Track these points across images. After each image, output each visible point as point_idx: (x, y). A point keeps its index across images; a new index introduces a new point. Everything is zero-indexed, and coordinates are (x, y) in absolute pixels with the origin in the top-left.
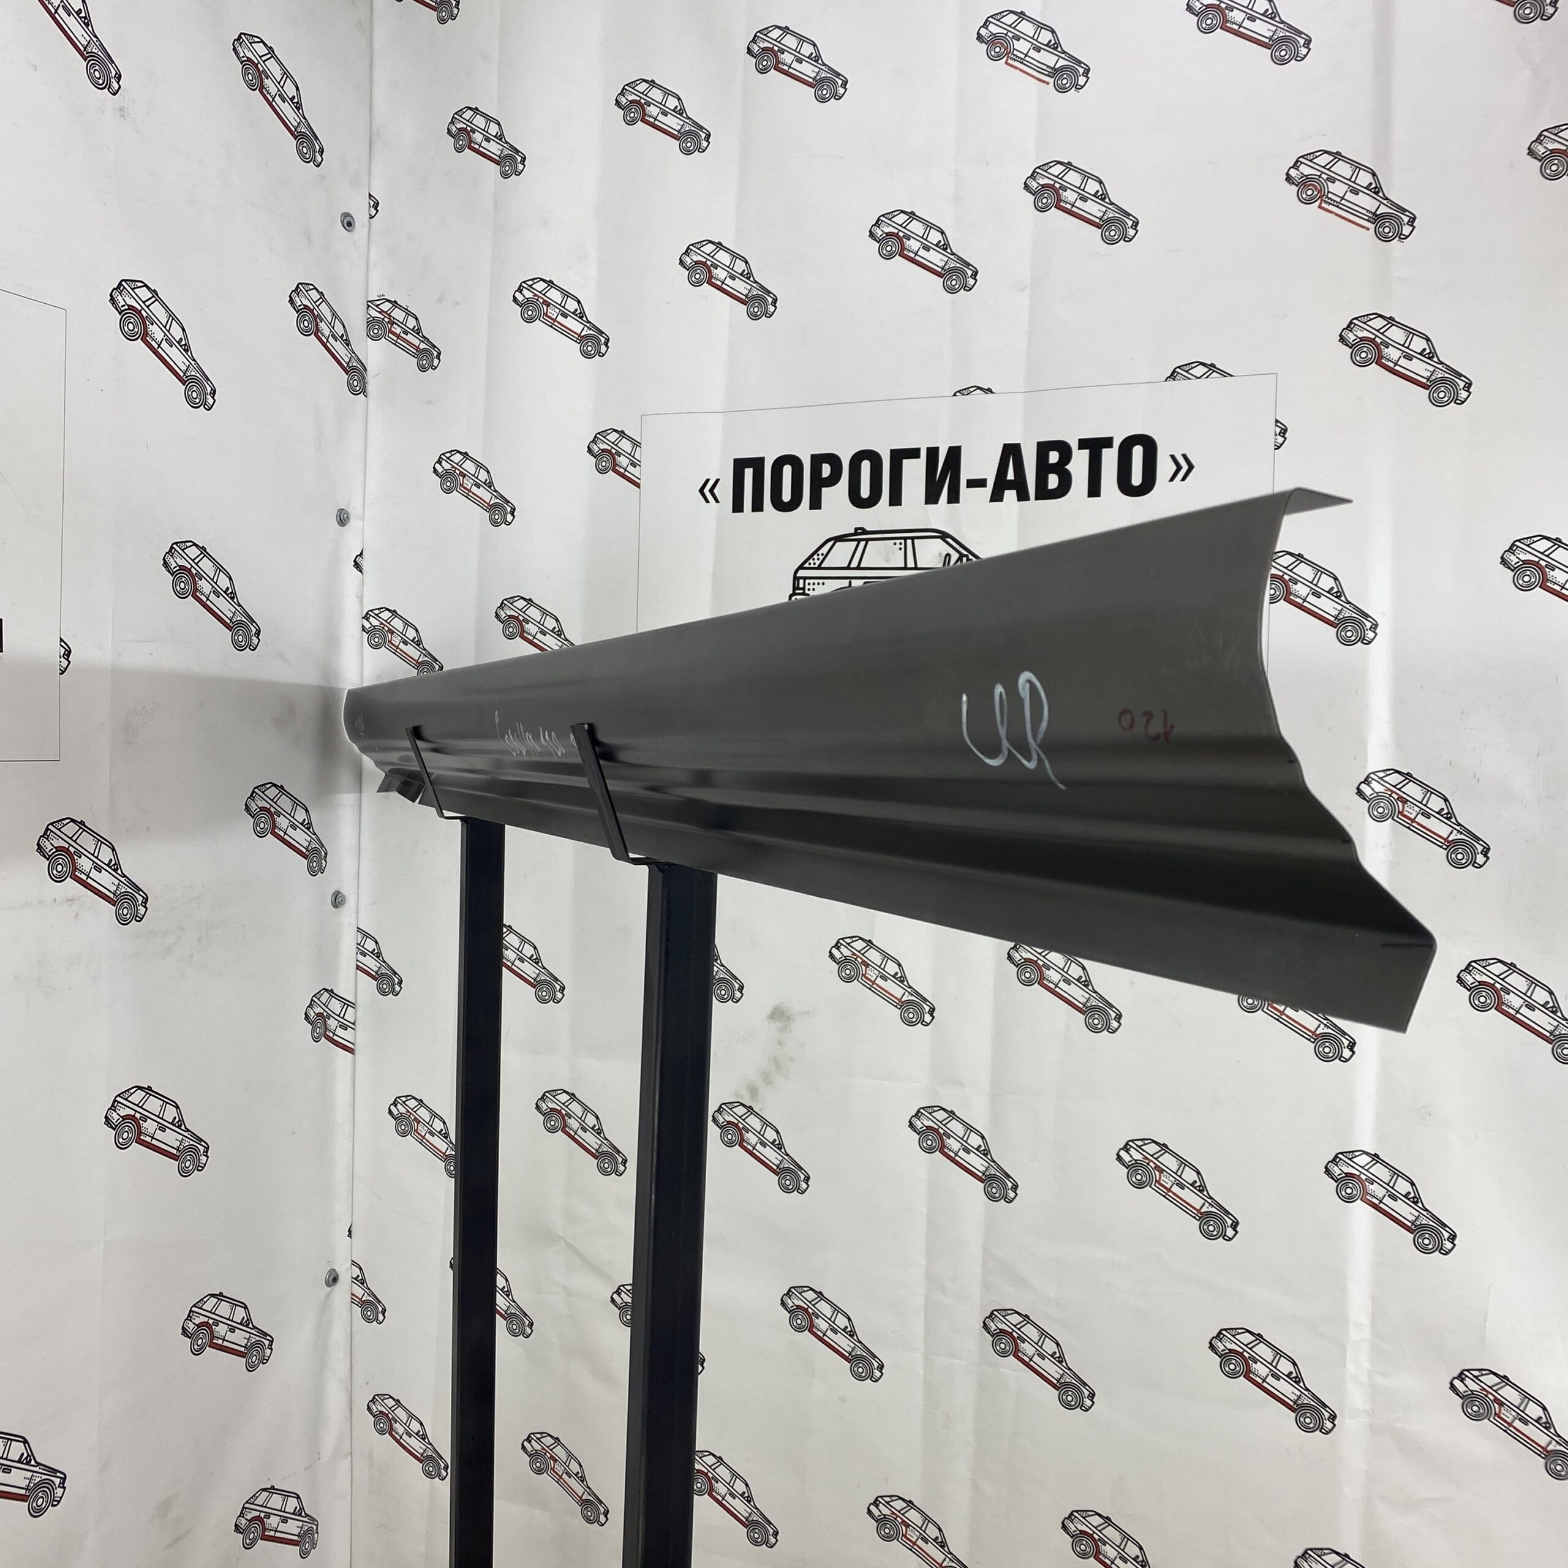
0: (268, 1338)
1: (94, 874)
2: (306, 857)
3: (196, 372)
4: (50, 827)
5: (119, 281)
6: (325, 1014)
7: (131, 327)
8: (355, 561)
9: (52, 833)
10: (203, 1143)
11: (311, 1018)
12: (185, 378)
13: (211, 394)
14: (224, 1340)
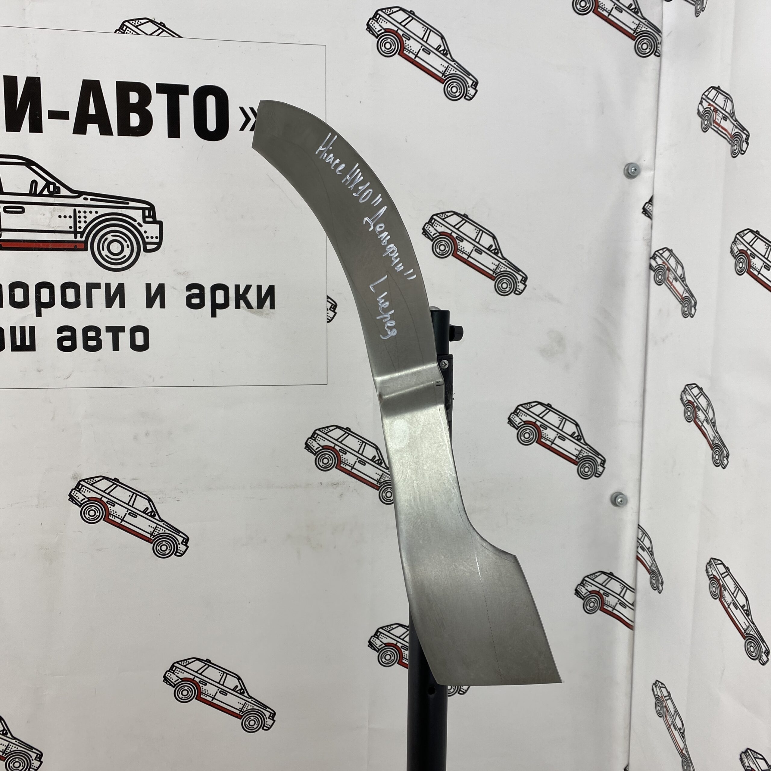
1: (358, 466)
2: (575, 463)
3: (455, 70)
4: (318, 432)
5: (376, 11)
6: (602, 592)
7: (388, 46)
8: (644, 208)
9: (319, 436)
11: (583, 594)
12: (445, 77)
13: (473, 86)
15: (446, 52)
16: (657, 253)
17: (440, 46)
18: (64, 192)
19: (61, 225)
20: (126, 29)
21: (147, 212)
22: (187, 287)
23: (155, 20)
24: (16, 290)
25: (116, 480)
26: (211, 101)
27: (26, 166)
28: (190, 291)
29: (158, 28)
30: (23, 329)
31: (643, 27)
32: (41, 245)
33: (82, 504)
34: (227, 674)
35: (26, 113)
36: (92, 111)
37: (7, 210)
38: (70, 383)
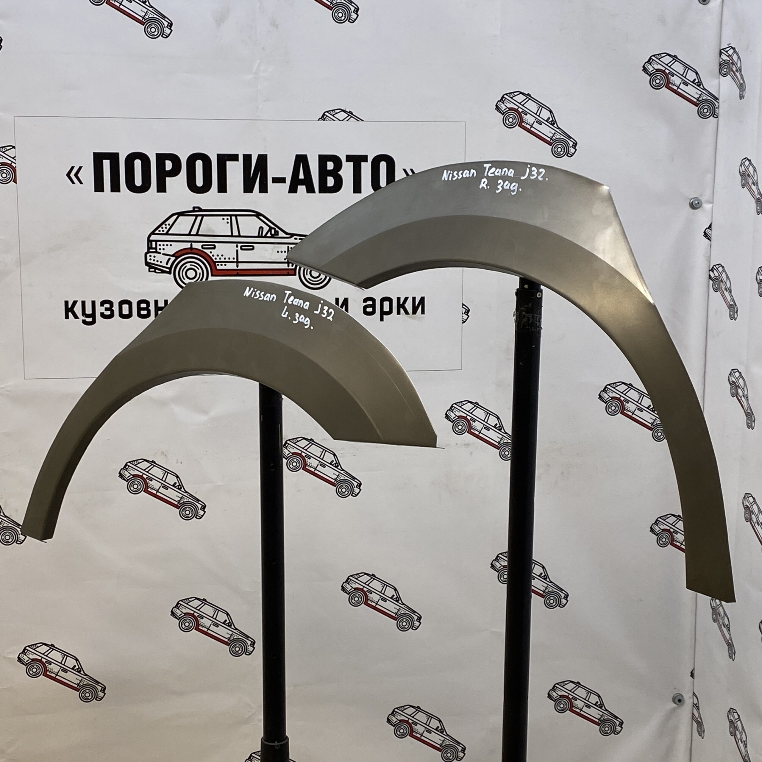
0: (619, 720)
1: (484, 431)
2: (651, 429)
3: (560, 135)
4: (454, 405)
5: (502, 95)
6: (672, 530)
7: (511, 120)
8: (705, 232)
9: (455, 409)
10: (563, 592)
11: (657, 531)
12: (552, 141)
13: (573, 146)
14: (581, 710)
15: (553, 122)
16: (714, 267)
17: (549, 118)
18: (281, 234)
19: (279, 258)
20: (326, 117)
22: (363, 300)
23: (347, 110)
25: (311, 440)
26: (383, 165)
27: (255, 217)
28: (366, 302)
29: (347, 115)
31: (704, 96)
32: (265, 272)
33: (288, 457)
34: (387, 586)
35: (257, 179)
36: (301, 176)
37: (243, 248)
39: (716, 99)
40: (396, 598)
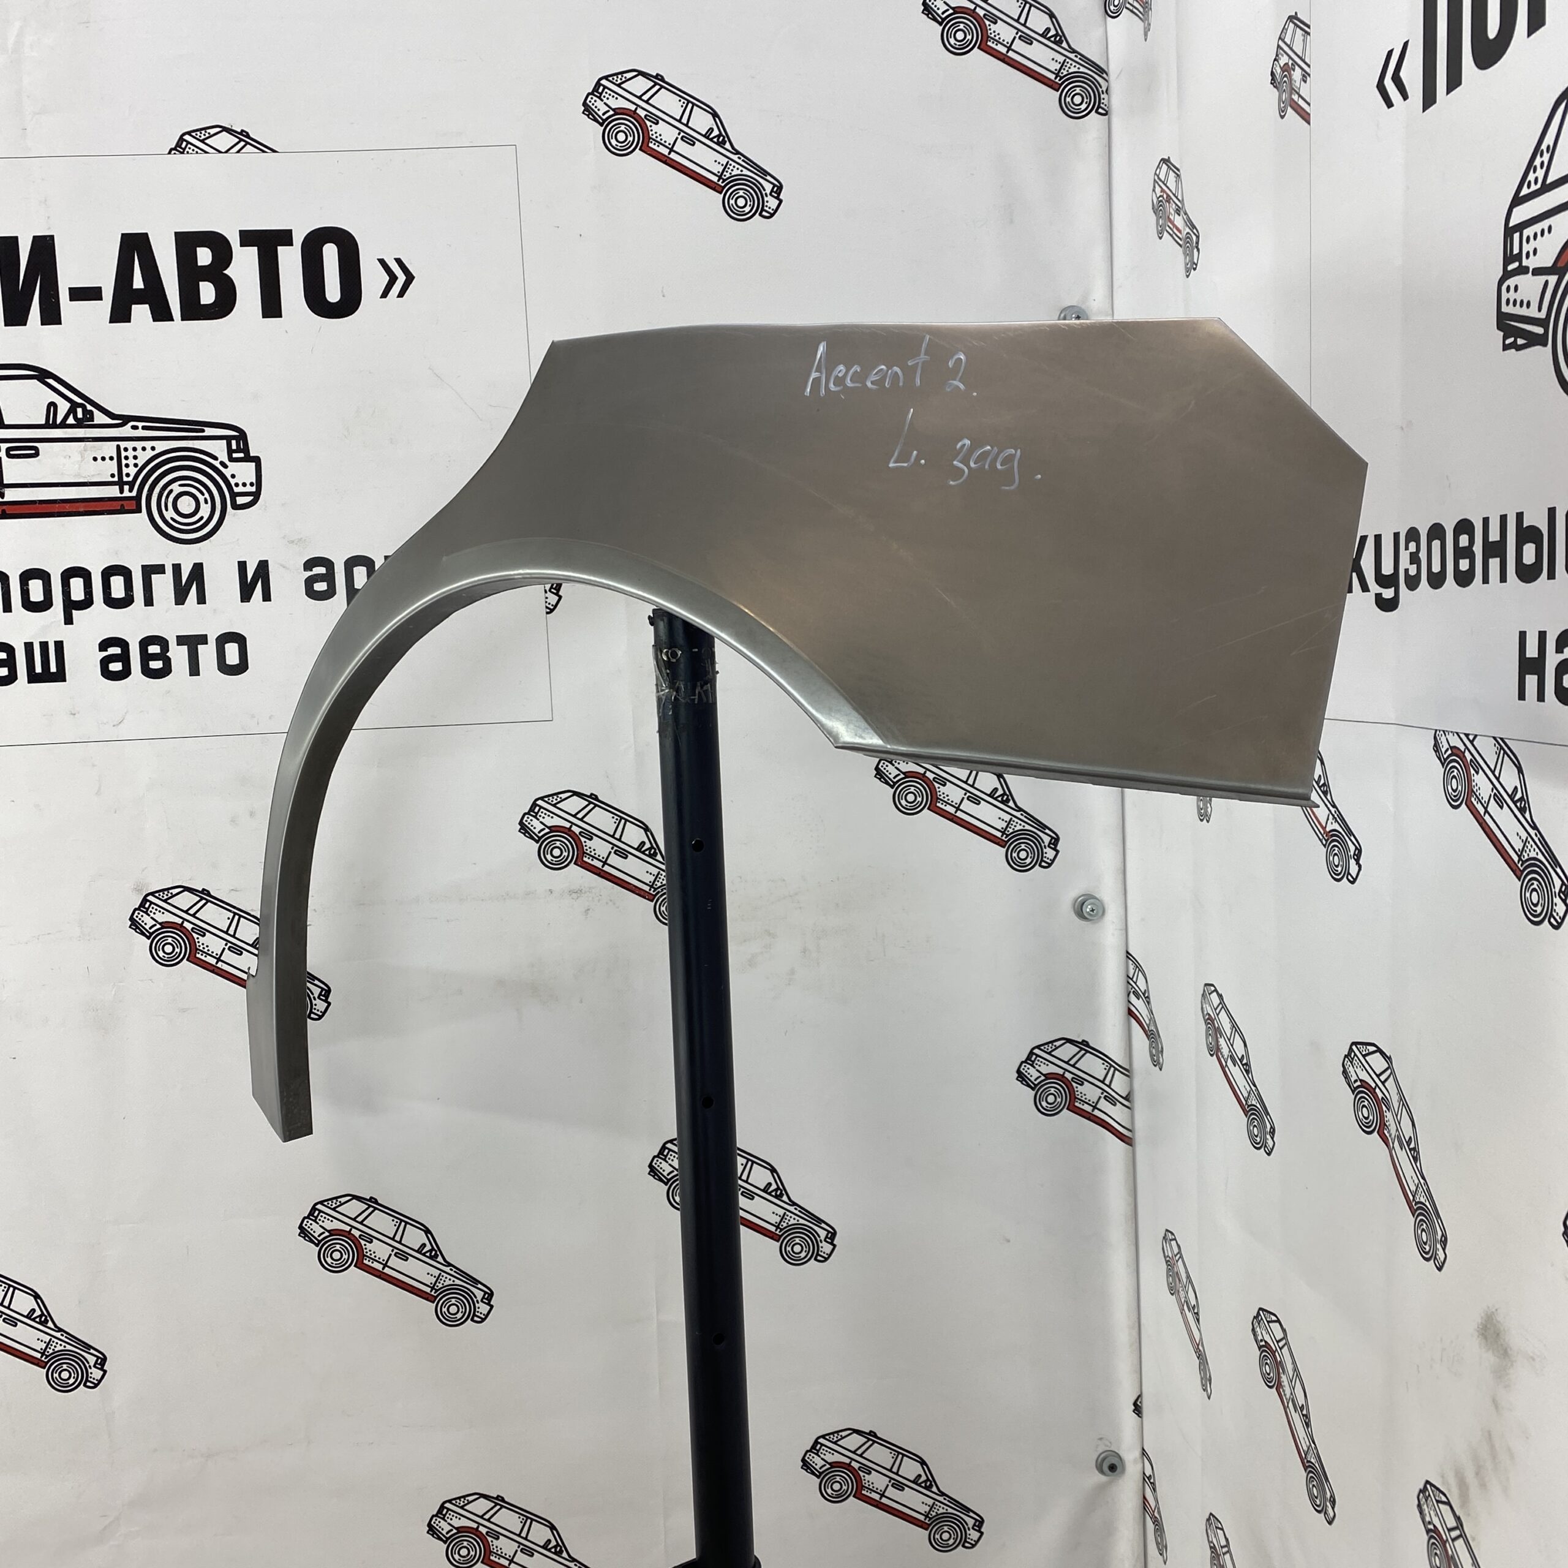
0: (971, 1514)
1: (614, 860)
2: (1002, 843)
3: (741, 168)
4: (539, 802)
5: (597, 80)
6: (1069, 1076)
7: (621, 137)
9: (542, 810)
10: (823, 1225)
11: (1032, 1079)
12: (722, 183)
13: (773, 194)
14: (882, 1495)
15: (722, 139)
17: (711, 130)
18: (99, 418)
19: (98, 473)
20: (186, 146)
21: (234, 443)
22: (304, 564)
23: (233, 128)
24: (31, 582)
25: (205, 891)
26: (330, 253)
27: (38, 380)
28: (311, 570)
29: (237, 140)
30: (44, 646)
31: (1072, 67)
32: (68, 508)
33: (151, 934)
34: (406, 1223)
35: (34, 294)
36: (138, 283)
37: (11, 453)
38: (123, 732)
39: (1101, 71)
40: (431, 1251)
